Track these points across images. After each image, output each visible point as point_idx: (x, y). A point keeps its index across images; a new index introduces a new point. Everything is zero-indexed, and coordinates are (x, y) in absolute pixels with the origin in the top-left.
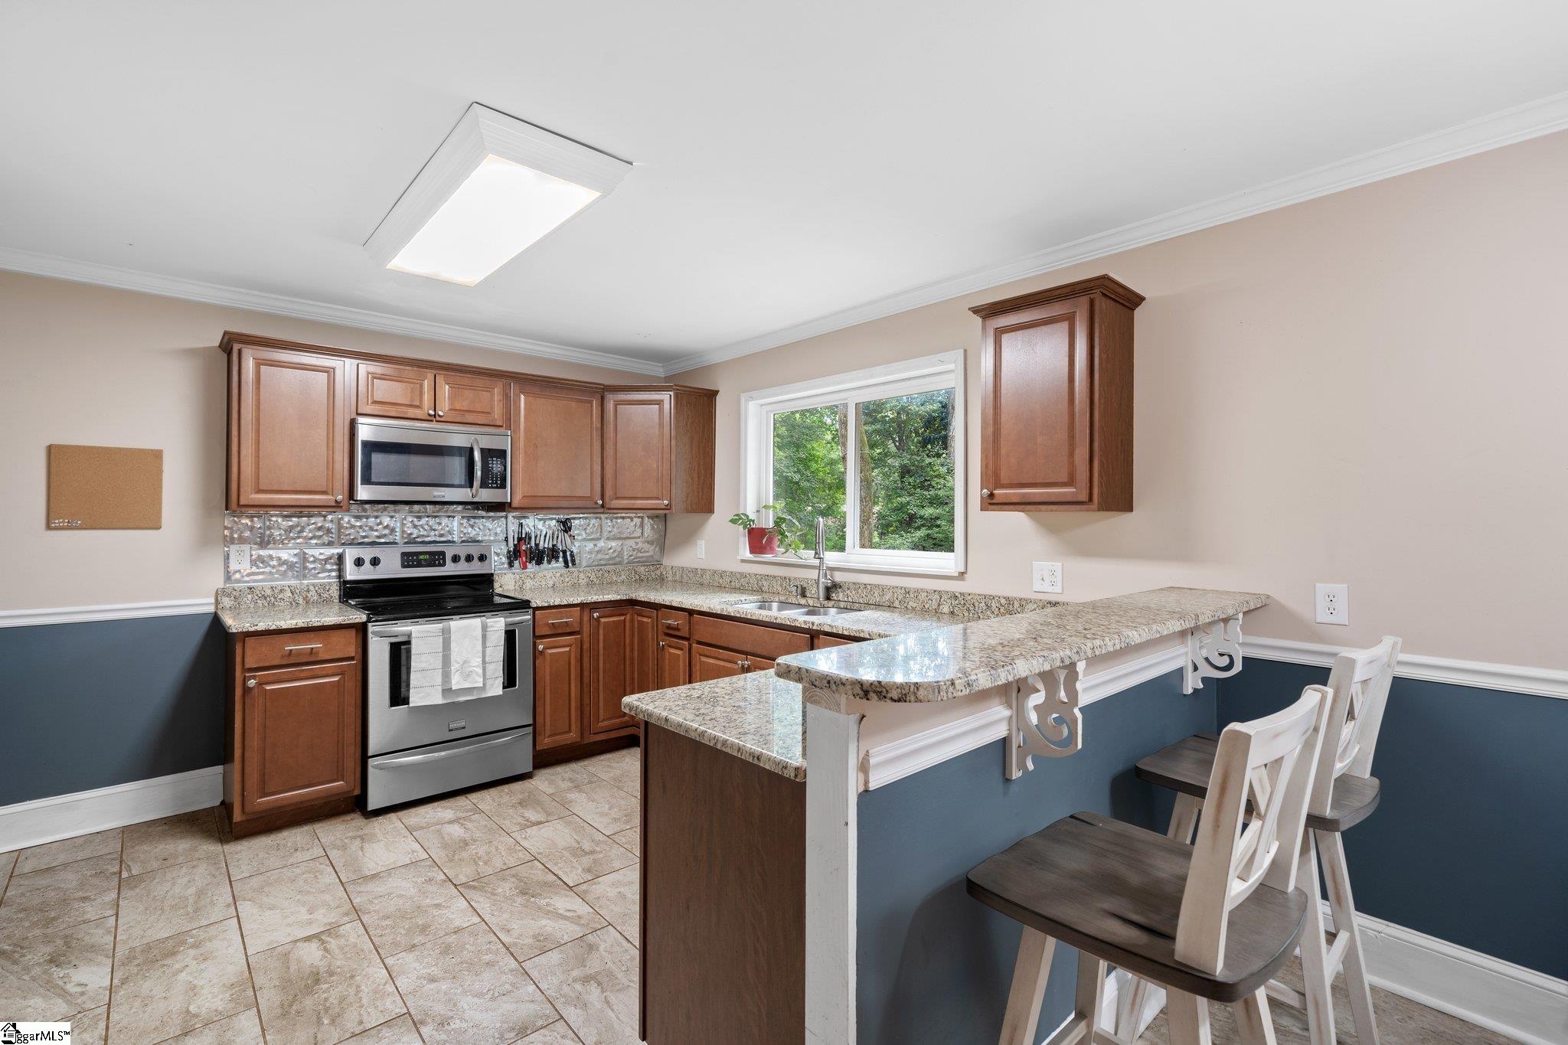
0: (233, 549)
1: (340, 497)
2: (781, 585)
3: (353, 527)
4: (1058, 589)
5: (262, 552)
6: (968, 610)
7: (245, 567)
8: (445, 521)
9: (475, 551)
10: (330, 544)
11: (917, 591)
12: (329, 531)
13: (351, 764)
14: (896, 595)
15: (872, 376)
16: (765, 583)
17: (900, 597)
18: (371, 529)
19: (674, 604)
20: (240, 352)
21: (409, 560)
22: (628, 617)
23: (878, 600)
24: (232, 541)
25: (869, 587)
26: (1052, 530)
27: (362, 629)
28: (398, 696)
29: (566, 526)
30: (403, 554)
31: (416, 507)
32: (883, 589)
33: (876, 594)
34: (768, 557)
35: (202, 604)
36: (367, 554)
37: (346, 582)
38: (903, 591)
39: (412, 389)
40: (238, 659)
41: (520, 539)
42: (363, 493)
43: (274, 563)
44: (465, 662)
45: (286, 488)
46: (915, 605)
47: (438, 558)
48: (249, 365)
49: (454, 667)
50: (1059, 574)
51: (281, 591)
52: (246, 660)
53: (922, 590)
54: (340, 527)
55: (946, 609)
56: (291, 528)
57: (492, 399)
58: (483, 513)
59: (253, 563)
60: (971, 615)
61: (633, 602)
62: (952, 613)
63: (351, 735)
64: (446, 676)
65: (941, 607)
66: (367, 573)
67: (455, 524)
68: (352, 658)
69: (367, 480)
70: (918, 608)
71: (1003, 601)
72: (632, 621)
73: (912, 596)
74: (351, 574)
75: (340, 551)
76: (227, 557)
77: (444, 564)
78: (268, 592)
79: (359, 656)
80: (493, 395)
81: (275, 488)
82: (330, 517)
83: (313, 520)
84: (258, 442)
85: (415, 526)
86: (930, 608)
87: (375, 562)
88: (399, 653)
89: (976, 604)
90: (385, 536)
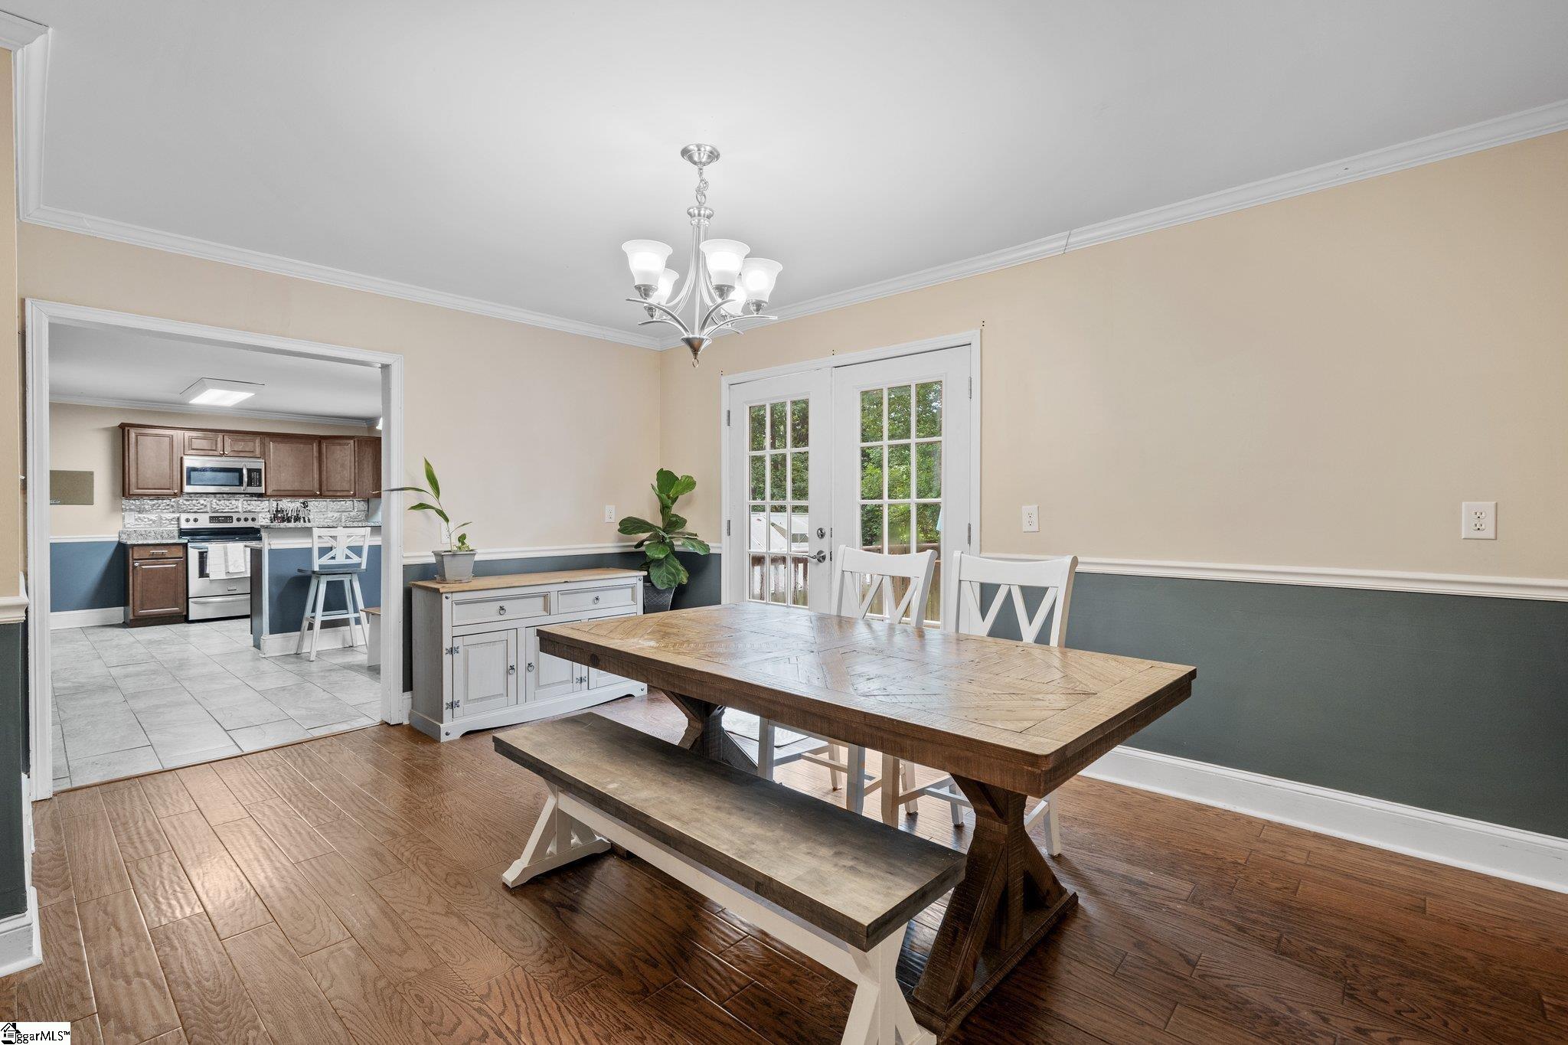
0: (126, 514)
1: (176, 491)
3: (184, 504)
5: (140, 515)
7: (132, 521)
8: (234, 502)
9: (250, 516)
10: (173, 512)
12: (172, 506)
13: (181, 601)
18: (194, 505)
20: (128, 430)
21: (212, 519)
24: (126, 510)
27: (185, 546)
28: (203, 573)
29: (305, 504)
30: (210, 517)
31: (218, 495)
35: (114, 538)
36: (192, 517)
37: (181, 529)
39: (212, 443)
40: (130, 555)
41: (277, 511)
42: (187, 489)
43: (146, 520)
44: (236, 561)
45: (150, 487)
47: (229, 519)
48: (133, 435)
49: (230, 563)
51: (150, 532)
52: (134, 555)
54: (178, 504)
56: (154, 505)
57: (255, 446)
58: (256, 499)
59: (136, 520)
63: (181, 589)
64: (227, 567)
66: (191, 525)
67: (240, 505)
68: (181, 556)
69: (189, 483)
74: (184, 525)
75: (178, 515)
76: (124, 518)
77: (232, 522)
78: (144, 533)
79: (185, 557)
80: (255, 443)
81: (146, 487)
82: (173, 500)
83: (165, 501)
84: (137, 468)
85: (218, 505)
87: (196, 520)
88: (203, 557)
90: (201, 509)
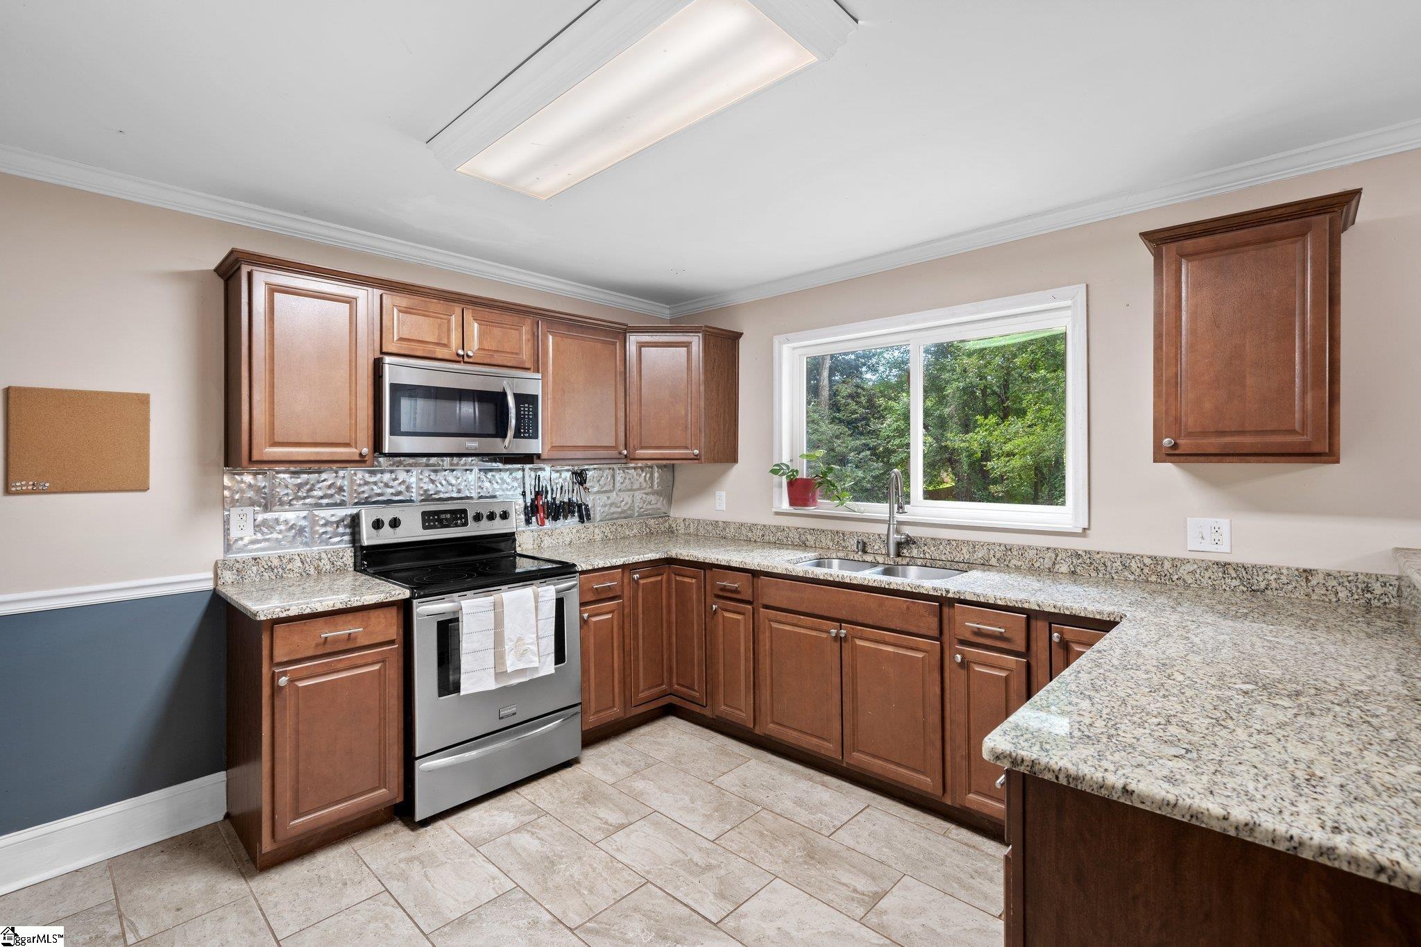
0: (234, 513)
1: (365, 451)
2: (832, 540)
3: (366, 483)
4: (1225, 547)
5: (269, 516)
6: (1097, 570)
7: (248, 534)
8: (462, 475)
9: (498, 508)
10: (342, 504)
11: (1023, 549)
12: (341, 489)
13: (397, 767)
14: (992, 552)
15: (953, 315)
16: (809, 537)
17: (998, 555)
18: (387, 485)
19: (733, 564)
20: (250, 275)
21: (431, 519)
22: (665, 576)
23: (967, 557)
24: (234, 503)
25: (954, 543)
26: (1214, 482)
27: (405, 608)
28: (448, 683)
29: (580, 477)
30: (424, 514)
31: (433, 460)
32: (974, 546)
33: (964, 551)
34: (811, 510)
35: (200, 581)
36: (387, 514)
37: (363, 548)
38: (1003, 547)
39: (440, 325)
40: (265, 652)
41: (538, 494)
43: (282, 527)
44: (519, 639)
45: (305, 439)
46: (1019, 564)
47: (458, 517)
48: (260, 291)
49: (508, 646)
50: (1225, 531)
51: (290, 560)
52: (276, 652)
53: (1029, 547)
54: (352, 482)
55: (1064, 568)
56: (300, 486)
57: (520, 339)
58: (500, 466)
59: (257, 527)
60: (1101, 575)
61: (670, 561)
62: (1073, 573)
63: (394, 733)
64: (499, 657)
65: (1057, 566)
66: (387, 536)
67: (473, 478)
68: (392, 642)
69: (395, 431)
70: (1025, 567)
71: (1148, 561)
72: (669, 580)
73: (1015, 553)
74: (368, 538)
75: (354, 511)
76: (226, 522)
77: (465, 524)
78: (276, 562)
79: (400, 639)
80: (521, 334)
81: (292, 440)
82: (341, 473)
83: (324, 476)
84: (272, 386)
85: (433, 481)
86: (1042, 567)
87: (395, 523)
88: (448, 631)
89: (1109, 564)
90: (399, 493)
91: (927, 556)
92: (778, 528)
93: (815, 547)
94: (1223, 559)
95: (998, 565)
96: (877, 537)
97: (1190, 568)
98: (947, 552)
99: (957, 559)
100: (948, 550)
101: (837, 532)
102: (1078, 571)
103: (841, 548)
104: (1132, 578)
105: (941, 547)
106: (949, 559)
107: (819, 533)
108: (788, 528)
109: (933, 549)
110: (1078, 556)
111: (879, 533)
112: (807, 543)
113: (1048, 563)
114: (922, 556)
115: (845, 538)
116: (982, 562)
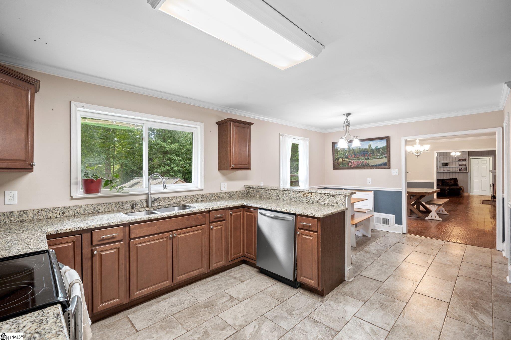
2: (116, 206)
4: (226, 189)
6: (206, 198)
11: (190, 196)
14: (182, 199)
16: (101, 208)
17: (183, 199)
23: (174, 202)
25: (170, 198)
26: (224, 175)
32: (176, 198)
33: (174, 200)
34: (99, 195)
38: (185, 197)
46: (189, 201)
50: (226, 185)
53: (192, 195)
55: (200, 200)
60: (207, 200)
62: (202, 200)
65: (198, 199)
70: (190, 201)
71: (216, 194)
73: (188, 198)
86: (195, 201)
89: (209, 196)
91: (161, 204)
92: (77, 207)
93: (105, 212)
94: (227, 191)
95: (183, 202)
96: (140, 201)
97: (222, 194)
98: (168, 202)
99: (171, 203)
100: (168, 201)
101: (119, 202)
102: (203, 200)
103: (121, 209)
104: (213, 199)
105: (166, 200)
106: (169, 204)
107: (107, 205)
108: (85, 205)
109: (163, 201)
110: (203, 196)
111: (141, 199)
112: (99, 211)
113: (196, 199)
114: (159, 205)
115: (123, 204)
116: (179, 202)
